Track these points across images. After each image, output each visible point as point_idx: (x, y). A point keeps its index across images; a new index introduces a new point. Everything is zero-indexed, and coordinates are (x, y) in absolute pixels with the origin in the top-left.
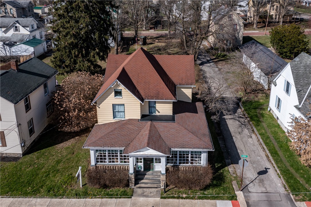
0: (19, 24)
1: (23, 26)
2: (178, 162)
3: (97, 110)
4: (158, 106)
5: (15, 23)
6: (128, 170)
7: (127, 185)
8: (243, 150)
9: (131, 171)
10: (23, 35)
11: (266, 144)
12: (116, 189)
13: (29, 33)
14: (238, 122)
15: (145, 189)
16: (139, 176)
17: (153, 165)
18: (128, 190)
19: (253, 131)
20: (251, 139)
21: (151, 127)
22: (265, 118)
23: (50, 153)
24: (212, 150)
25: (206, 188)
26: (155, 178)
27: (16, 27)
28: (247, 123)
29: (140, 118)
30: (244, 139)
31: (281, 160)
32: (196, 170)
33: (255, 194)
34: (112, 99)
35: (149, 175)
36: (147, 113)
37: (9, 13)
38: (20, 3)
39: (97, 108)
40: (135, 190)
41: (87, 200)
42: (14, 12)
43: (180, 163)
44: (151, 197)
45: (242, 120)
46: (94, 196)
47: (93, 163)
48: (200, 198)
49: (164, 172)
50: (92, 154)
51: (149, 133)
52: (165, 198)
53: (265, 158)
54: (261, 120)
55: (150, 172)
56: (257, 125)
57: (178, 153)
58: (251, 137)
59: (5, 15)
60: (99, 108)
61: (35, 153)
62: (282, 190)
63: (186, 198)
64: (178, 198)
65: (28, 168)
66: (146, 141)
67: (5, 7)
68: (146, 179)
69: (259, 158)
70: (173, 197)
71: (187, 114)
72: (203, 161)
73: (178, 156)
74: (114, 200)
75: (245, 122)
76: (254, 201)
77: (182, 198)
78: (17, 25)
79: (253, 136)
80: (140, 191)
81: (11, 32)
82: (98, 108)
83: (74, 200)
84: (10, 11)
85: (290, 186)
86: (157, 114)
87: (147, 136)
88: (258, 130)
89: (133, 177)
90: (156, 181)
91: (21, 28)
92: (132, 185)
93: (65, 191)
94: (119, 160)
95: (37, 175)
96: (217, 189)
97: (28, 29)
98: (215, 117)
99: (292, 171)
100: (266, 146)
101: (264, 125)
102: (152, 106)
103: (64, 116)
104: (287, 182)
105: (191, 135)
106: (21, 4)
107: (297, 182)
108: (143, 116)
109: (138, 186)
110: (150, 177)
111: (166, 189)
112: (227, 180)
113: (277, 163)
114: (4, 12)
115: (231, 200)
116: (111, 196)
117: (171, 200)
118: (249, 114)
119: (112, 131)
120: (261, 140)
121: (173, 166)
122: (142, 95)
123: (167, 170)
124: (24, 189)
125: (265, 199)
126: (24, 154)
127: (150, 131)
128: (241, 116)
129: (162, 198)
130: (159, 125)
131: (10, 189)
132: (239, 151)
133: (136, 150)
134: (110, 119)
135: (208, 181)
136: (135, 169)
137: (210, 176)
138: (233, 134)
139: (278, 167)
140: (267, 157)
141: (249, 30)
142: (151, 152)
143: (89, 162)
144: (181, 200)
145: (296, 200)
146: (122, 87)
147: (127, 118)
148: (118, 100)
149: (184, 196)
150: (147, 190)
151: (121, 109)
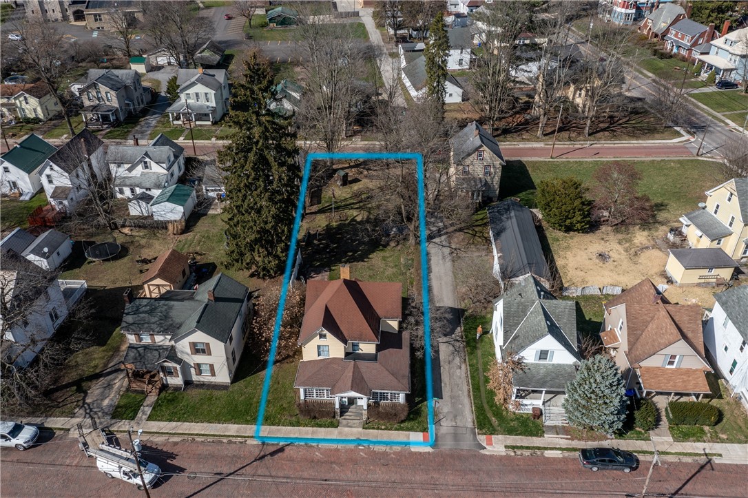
0: (150, 158)
1: (156, 163)
2: (379, 399)
4: (361, 346)
5: (143, 157)
6: (334, 404)
7: (334, 417)
8: (448, 383)
9: (337, 406)
10: (158, 175)
11: (473, 377)
12: (324, 419)
13: (166, 172)
14: (451, 348)
15: (349, 421)
16: (344, 409)
17: (356, 402)
18: (334, 420)
19: (465, 360)
20: (459, 370)
21: (354, 368)
22: (483, 344)
23: (255, 381)
24: (408, 393)
25: (402, 422)
26: (358, 412)
27: (146, 163)
28: (461, 348)
29: (343, 357)
30: (452, 370)
31: (480, 397)
32: (394, 405)
33: (445, 428)
34: (317, 341)
35: (352, 409)
36: (351, 351)
37: (105, 99)
38: (118, 77)
39: (303, 348)
40: (340, 421)
41: (300, 428)
42: (113, 98)
43: (381, 400)
44: (354, 427)
45: (457, 344)
46: (306, 425)
47: (302, 397)
48: (396, 429)
49: (365, 407)
50: (302, 391)
51: (353, 376)
52: (366, 429)
53: (466, 393)
54: (477, 345)
55: (354, 406)
56: (471, 353)
57: (379, 394)
58: (460, 368)
59: (97, 102)
60: (305, 348)
61: (242, 381)
62: (470, 425)
63: (385, 429)
64: (378, 428)
65: (240, 397)
66: (350, 384)
67: (96, 88)
68: (350, 412)
69: (460, 392)
70: (373, 428)
71: (390, 349)
72: (401, 398)
73: (379, 396)
74: (323, 429)
75: (459, 348)
76: (442, 434)
77: (381, 429)
78: (147, 160)
79: (463, 366)
80: (344, 422)
81: (139, 170)
83: (289, 428)
84: (105, 95)
85: (478, 422)
86: (360, 351)
87: (351, 379)
88: (470, 360)
89: (338, 411)
90: (359, 414)
91: (153, 164)
92: (338, 417)
93: (280, 421)
94: (325, 396)
95: (251, 404)
96: (412, 423)
97: (164, 165)
98: (419, 353)
99: (486, 407)
100: (471, 379)
101: (479, 352)
102: (355, 346)
103: (266, 346)
104: (477, 417)
105: (391, 377)
106: (120, 77)
107: (486, 418)
108: (347, 354)
109: (343, 418)
110: (354, 410)
111: (368, 422)
112: (423, 414)
113: (475, 399)
114: (95, 97)
115: (423, 432)
116: (320, 426)
117: (371, 430)
118: (466, 337)
119: (318, 371)
120: (469, 372)
121: (374, 402)
122: (346, 336)
123: (369, 406)
124: (244, 417)
125: (453, 432)
126: (232, 383)
127: (353, 373)
128: (458, 338)
129: (363, 428)
130: (361, 364)
131: (233, 416)
132: (443, 385)
133: (341, 392)
134: (315, 357)
135: (403, 418)
136: (340, 403)
137: (406, 413)
138: (442, 363)
139: (475, 403)
140: (469, 391)
141: (529, 140)
142: (353, 394)
143: (299, 397)
144: (380, 431)
145: (479, 434)
146: (325, 332)
147: (331, 357)
148: (322, 342)
149: (383, 427)
150: (351, 421)
151: (326, 349)
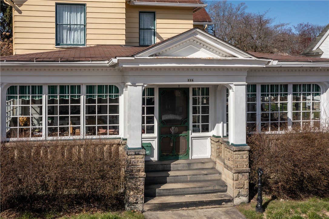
3: (14, 31)
17: (187, 136)
26: (202, 178)
39: (15, 13)
60: (20, 12)
82: (17, 14)
90: (209, 183)
